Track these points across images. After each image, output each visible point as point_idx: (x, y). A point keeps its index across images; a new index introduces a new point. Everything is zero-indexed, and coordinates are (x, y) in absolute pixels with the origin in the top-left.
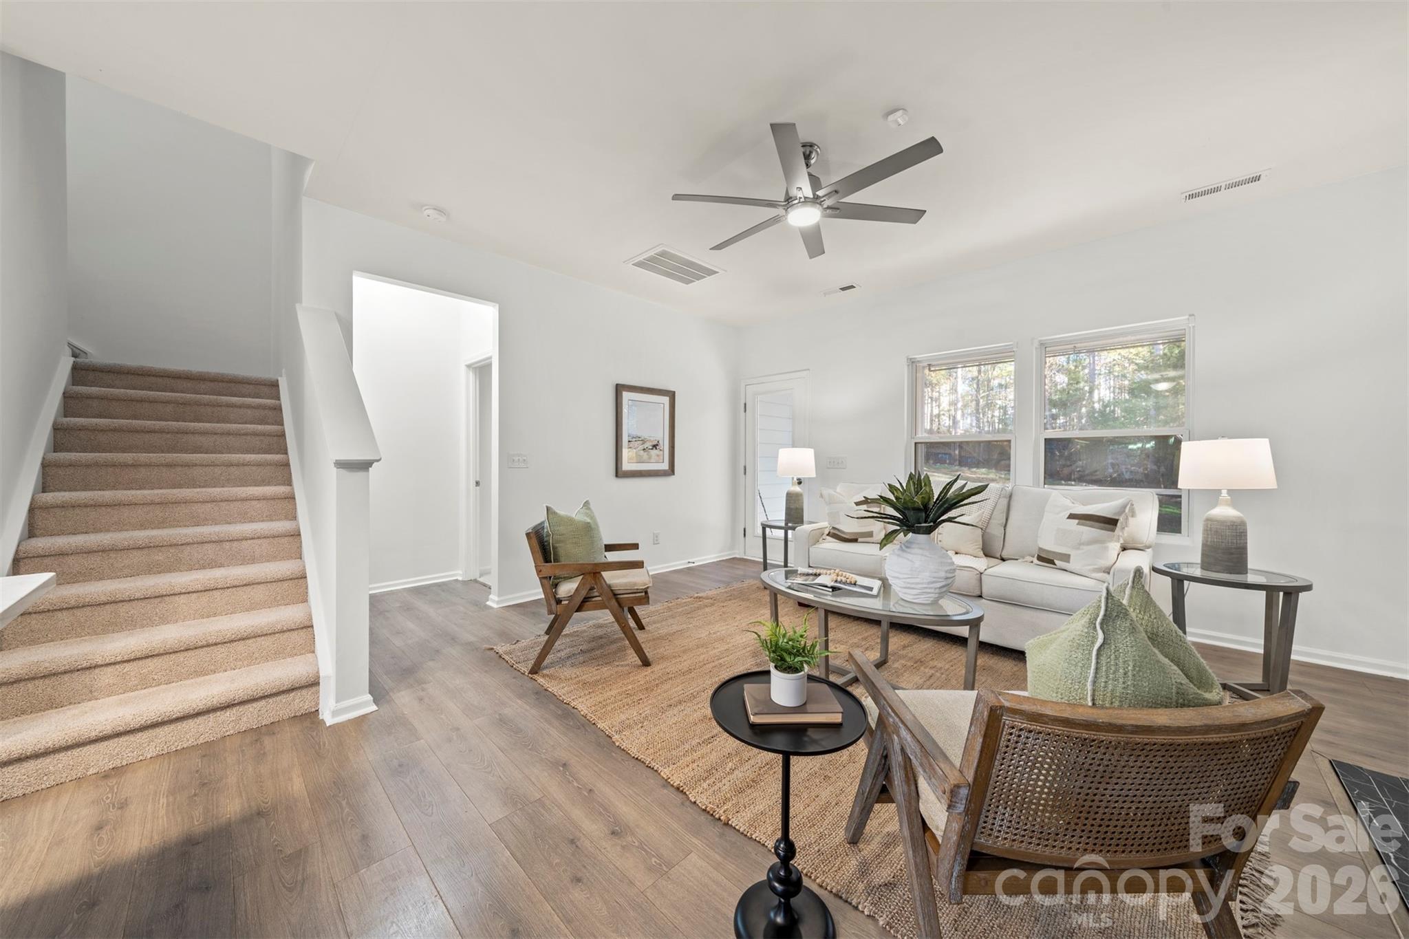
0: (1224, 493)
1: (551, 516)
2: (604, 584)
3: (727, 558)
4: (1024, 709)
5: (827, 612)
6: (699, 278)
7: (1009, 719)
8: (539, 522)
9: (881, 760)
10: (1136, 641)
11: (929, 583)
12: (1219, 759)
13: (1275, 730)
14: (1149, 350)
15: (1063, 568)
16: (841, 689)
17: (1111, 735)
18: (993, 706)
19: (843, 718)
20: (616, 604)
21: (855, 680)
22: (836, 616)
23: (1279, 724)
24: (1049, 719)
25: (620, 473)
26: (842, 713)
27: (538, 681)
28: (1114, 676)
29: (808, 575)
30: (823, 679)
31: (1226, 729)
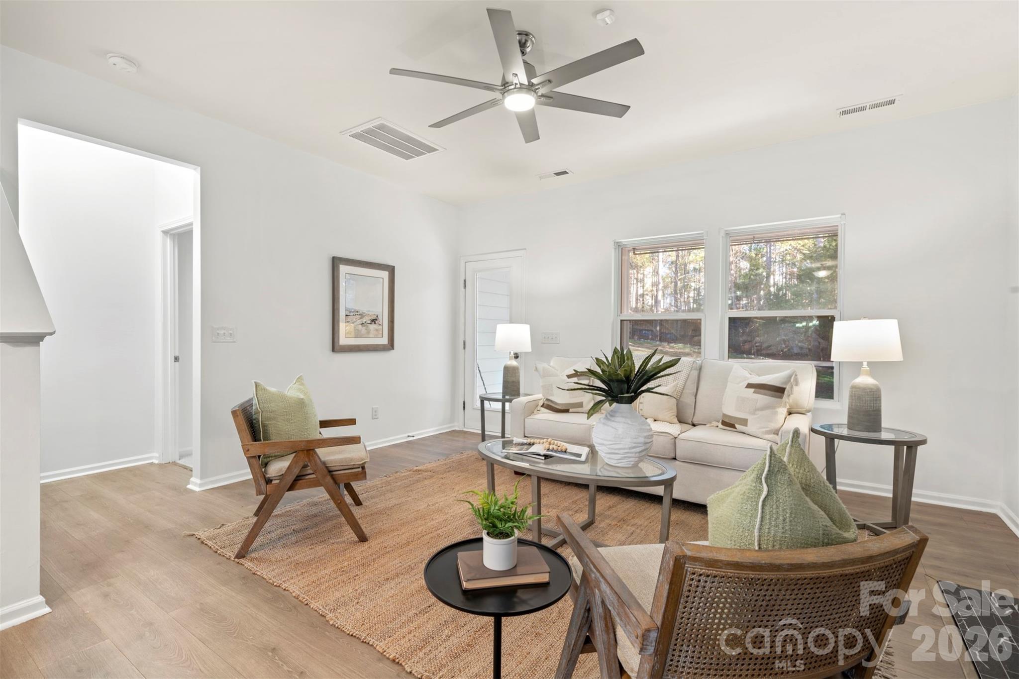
0: (865, 364)
1: (260, 393)
2: (318, 461)
3: (448, 430)
4: (702, 557)
5: (539, 479)
6: (419, 154)
7: (691, 566)
8: (247, 399)
9: (585, 612)
10: (792, 491)
11: (630, 448)
12: (854, 587)
13: (894, 560)
14: (813, 242)
15: (742, 431)
16: (551, 551)
17: (772, 573)
18: (677, 556)
19: (549, 577)
20: (331, 481)
21: (563, 543)
22: (549, 482)
23: (896, 555)
24: (723, 564)
25: (336, 347)
26: (549, 572)
27: (246, 565)
28: (775, 523)
29: (523, 444)
30: (535, 543)
31: (858, 561)
